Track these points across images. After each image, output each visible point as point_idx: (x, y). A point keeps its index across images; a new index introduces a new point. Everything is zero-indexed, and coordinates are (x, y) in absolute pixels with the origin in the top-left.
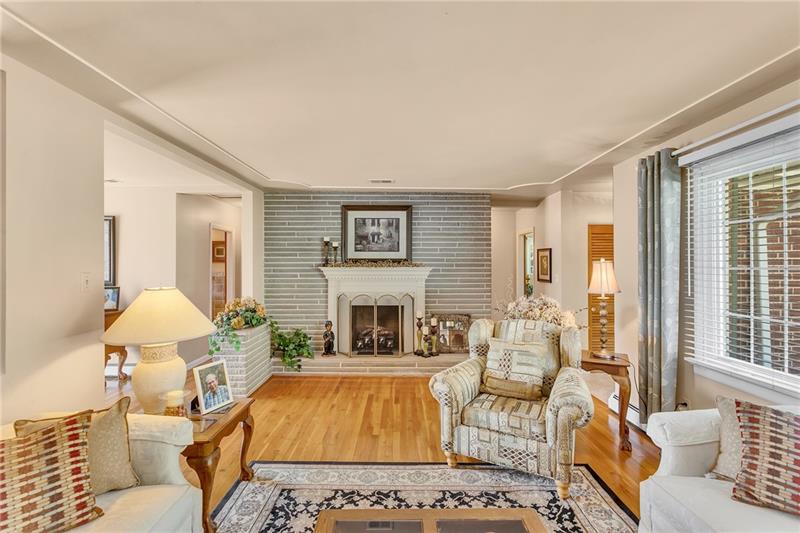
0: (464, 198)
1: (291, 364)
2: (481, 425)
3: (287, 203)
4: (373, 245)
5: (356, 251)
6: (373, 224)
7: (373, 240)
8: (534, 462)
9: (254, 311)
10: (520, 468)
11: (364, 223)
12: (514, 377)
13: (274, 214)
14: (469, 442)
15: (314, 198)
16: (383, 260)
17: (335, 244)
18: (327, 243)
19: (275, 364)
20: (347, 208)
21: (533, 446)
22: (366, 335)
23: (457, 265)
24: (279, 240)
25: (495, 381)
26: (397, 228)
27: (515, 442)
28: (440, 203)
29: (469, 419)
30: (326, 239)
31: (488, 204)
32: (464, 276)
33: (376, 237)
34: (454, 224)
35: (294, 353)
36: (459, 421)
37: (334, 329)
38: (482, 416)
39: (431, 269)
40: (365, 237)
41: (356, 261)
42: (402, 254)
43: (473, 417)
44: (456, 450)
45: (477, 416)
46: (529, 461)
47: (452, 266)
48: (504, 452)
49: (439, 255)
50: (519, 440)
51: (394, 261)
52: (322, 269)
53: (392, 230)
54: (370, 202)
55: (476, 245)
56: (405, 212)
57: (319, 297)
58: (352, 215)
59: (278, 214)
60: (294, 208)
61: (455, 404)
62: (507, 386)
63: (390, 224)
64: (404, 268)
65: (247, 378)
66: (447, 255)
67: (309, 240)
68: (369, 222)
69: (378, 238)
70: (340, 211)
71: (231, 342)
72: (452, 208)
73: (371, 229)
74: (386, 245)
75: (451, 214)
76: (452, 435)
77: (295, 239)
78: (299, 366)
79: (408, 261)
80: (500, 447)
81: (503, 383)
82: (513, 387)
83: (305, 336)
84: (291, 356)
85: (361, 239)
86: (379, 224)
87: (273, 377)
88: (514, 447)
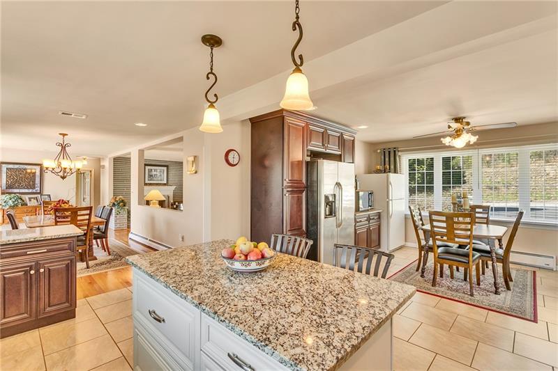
4: (154, 179)
5: (149, 180)
6: (155, 171)
7: (155, 177)
11: (152, 171)
20: (145, 165)
26: (163, 172)
39: (175, 187)
40: (152, 176)
42: (165, 182)
51: (162, 184)
56: (166, 168)
58: (147, 168)
63: (161, 172)
69: (157, 176)
73: (154, 173)
74: (159, 178)
79: (167, 184)
85: (150, 176)
86: (157, 171)
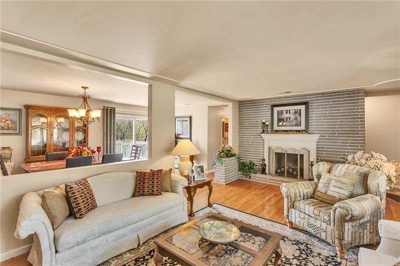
0: (344, 94)
1: (247, 175)
2: (302, 210)
3: (247, 106)
5: (278, 126)
6: (287, 113)
7: (287, 121)
8: (324, 234)
9: (230, 151)
10: (318, 235)
11: (282, 113)
12: (329, 193)
13: (242, 111)
14: (295, 217)
15: (259, 103)
16: (291, 131)
17: (267, 123)
18: (264, 123)
19: (240, 174)
20: (273, 106)
21: (324, 226)
22: (283, 167)
23: (338, 134)
24: (244, 122)
25: (320, 193)
26: (300, 114)
27: (315, 222)
28: (327, 99)
29: (296, 206)
30: (264, 121)
31: (363, 96)
32: (343, 140)
33: (288, 119)
34: (337, 110)
35: (248, 171)
36: (292, 206)
37: (266, 162)
38: (302, 206)
39: (319, 135)
41: (277, 131)
42: (303, 127)
43: (298, 206)
44: (290, 219)
45: (300, 206)
46: (322, 233)
47: (335, 134)
48: (310, 225)
49: (325, 128)
50: (318, 221)
51: (297, 131)
52: (261, 134)
53: (297, 115)
54: (285, 102)
55: (352, 122)
56: (304, 106)
57: (261, 147)
58: (276, 109)
59: (244, 111)
60: (250, 108)
61: (289, 198)
62: (325, 197)
63: (296, 113)
64: (303, 135)
65: (225, 177)
66: (332, 128)
67: (256, 122)
68: (284, 112)
69: (290, 120)
70: (270, 108)
71: (220, 162)
72: (335, 101)
73: (285, 116)
74: (294, 123)
75: (334, 104)
76: (289, 212)
77: (250, 122)
78: (250, 177)
79: (306, 131)
80: (308, 222)
81: (323, 195)
82: (328, 198)
83: (254, 164)
84: (246, 172)
85: (280, 120)
86: (290, 113)
87: (239, 179)
88: (315, 224)
